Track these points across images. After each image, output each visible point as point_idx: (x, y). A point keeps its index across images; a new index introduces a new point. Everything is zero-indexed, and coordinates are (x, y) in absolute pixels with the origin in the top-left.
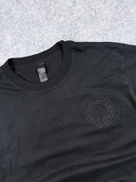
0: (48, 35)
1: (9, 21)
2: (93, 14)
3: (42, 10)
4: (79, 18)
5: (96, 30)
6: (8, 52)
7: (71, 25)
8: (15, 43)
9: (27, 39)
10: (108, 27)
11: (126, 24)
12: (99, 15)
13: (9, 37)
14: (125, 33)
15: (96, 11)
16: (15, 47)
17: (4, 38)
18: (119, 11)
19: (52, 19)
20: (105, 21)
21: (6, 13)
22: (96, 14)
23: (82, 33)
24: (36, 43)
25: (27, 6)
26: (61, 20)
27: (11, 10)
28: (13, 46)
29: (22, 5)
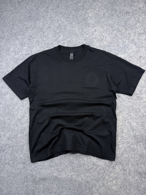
0: (79, 41)
1: (64, 30)
2: (102, 38)
3: (80, 29)
4: (95, 38)
5: (102, 45)
6: (59, 42)
7: (91, 39)
8: (64, 40)
9: (70, 40)
10: (107, 45)
11: (116, 46)
12: (104, 39)
13: (62, 37)
14: (114, 49)
15: (104, 37)
16: (63, 42)
17: (60, 37)
18: (114, 39)
19: (83, 35)
20: (107, 42)
21: (64, 26)
22: (103, 38)
23: (95, 44)
24: (73, 42)
25: (74, 26)
26: (87, 36)
27: (66, 26)
28: (62, 41)
29: (72, 25)
